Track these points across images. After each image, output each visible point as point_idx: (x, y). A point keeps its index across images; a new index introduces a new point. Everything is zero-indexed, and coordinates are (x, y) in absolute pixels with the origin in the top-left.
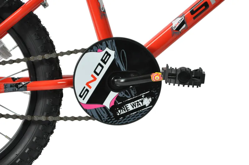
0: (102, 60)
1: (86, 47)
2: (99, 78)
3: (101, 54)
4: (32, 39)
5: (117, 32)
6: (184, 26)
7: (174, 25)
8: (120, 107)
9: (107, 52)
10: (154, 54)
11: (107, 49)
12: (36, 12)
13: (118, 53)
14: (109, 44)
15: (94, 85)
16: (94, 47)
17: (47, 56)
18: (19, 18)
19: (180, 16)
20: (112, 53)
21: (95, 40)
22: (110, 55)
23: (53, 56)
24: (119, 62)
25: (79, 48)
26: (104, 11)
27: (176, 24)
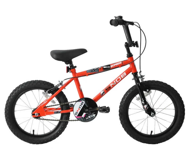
0: (81, 104)
1: (77, 100)
2: (80, 109)
3: (81, 102)
4: (61, 98)
5: (85, 96)
6: (104, 93)
7: (101, 93)
8: (87, 117)
9: (82, 102)
10: (95, 102)
11: (83, 101)
12: (62, 91)
13: (86, 102)
14: (83, 99)
15: (79, 111)
16: (79, 101)
17: (66, 103)
18: (57, 94)
19: (103, 91)
20: (84, 102)
21: (79, 98)
22: (83, 103)
23: (67, 103)
24: (86, 104)
25: (75, 101)
26: (81, 90)
27: (102, 93)
